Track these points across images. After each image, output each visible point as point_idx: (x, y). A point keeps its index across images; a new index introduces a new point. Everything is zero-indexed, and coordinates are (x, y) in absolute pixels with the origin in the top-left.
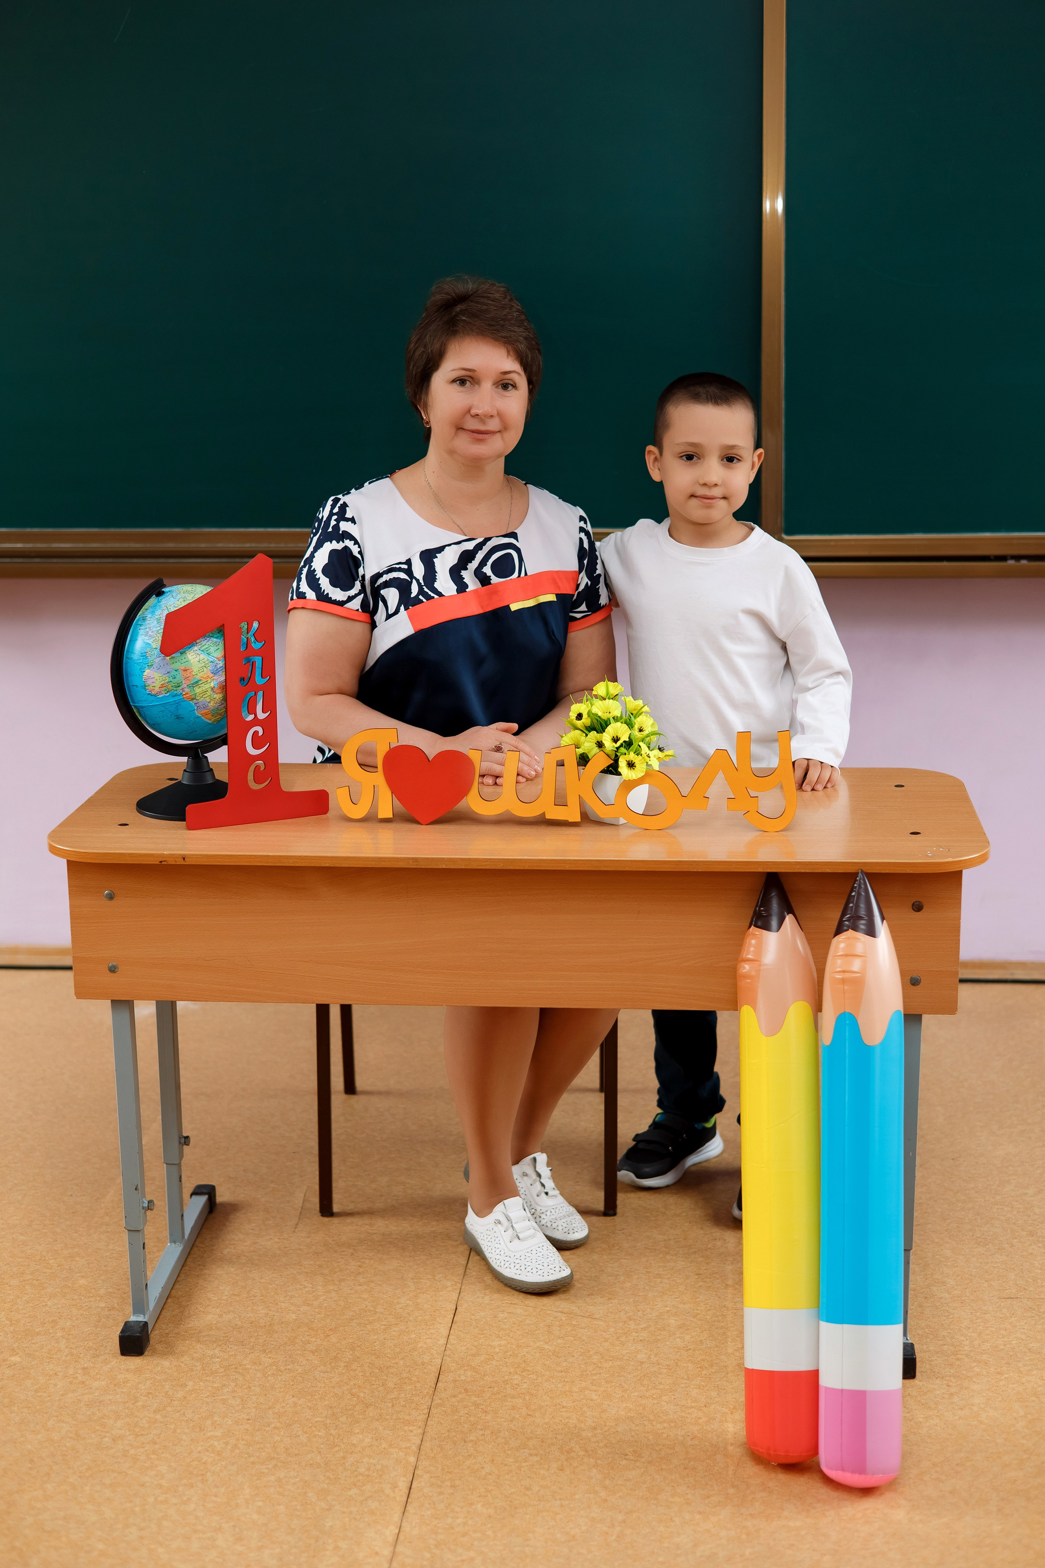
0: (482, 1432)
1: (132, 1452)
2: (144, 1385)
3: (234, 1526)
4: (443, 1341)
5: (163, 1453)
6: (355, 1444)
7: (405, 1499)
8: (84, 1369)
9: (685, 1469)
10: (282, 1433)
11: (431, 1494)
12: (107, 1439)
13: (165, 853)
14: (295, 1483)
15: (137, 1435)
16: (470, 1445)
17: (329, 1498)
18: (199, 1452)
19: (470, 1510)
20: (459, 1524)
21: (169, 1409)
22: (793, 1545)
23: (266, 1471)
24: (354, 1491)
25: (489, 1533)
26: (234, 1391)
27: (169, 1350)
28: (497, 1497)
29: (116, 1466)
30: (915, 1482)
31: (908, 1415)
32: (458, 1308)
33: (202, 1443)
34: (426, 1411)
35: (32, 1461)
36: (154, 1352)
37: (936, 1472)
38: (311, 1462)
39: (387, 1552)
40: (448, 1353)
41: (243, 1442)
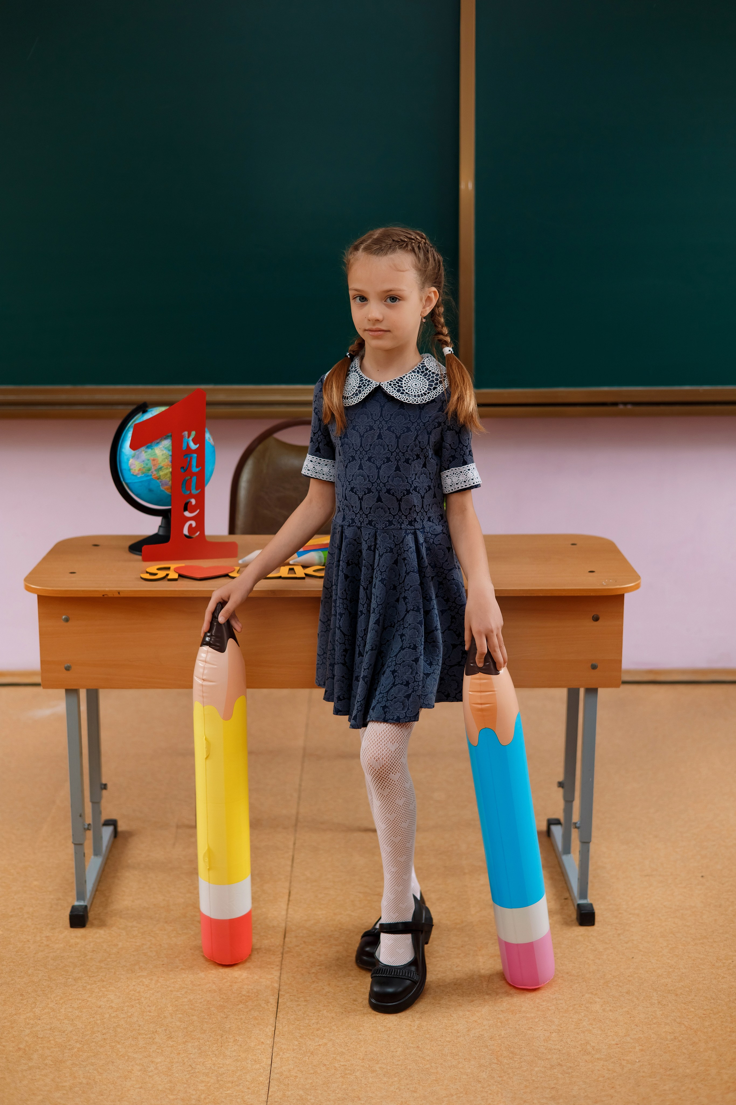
0: (319, 967)
1: (89, 987)
2: (90, 946)
3: (165, 1030)
4: (284, 913)
5: (109, 987)
6: (236, 978)
7: (276, 1009)
8: (47, 937)
9: (455, 985)
10: (187, 972)
11: (292, 1006)
12: (70, 980)
13: (107, 589)
14: (201, 1003)
15: (90, 977)
16: (313, 975)
17: (225, 1011)
18: (134, 986)
19: (320, 1014)
20: (314, 1023)
21: (109, 960)
22: (531, 1028)
23: (181, 995)
24: (241, 1006)
25: (334, 1028)
26: (150, 948)
27: (102, 924)
28: (336, 1006)
29: (80, 996)
30: (603, 988)
31: (593, 948)
32: (292, 892)
33: (135, 980)
34: (280, 956)
35: (22, 995)
36: (92, 925)
37: (616, 981)
38: (210, 989)
39: (269, 1041)
40: (289, 919)
41: (163, 979)
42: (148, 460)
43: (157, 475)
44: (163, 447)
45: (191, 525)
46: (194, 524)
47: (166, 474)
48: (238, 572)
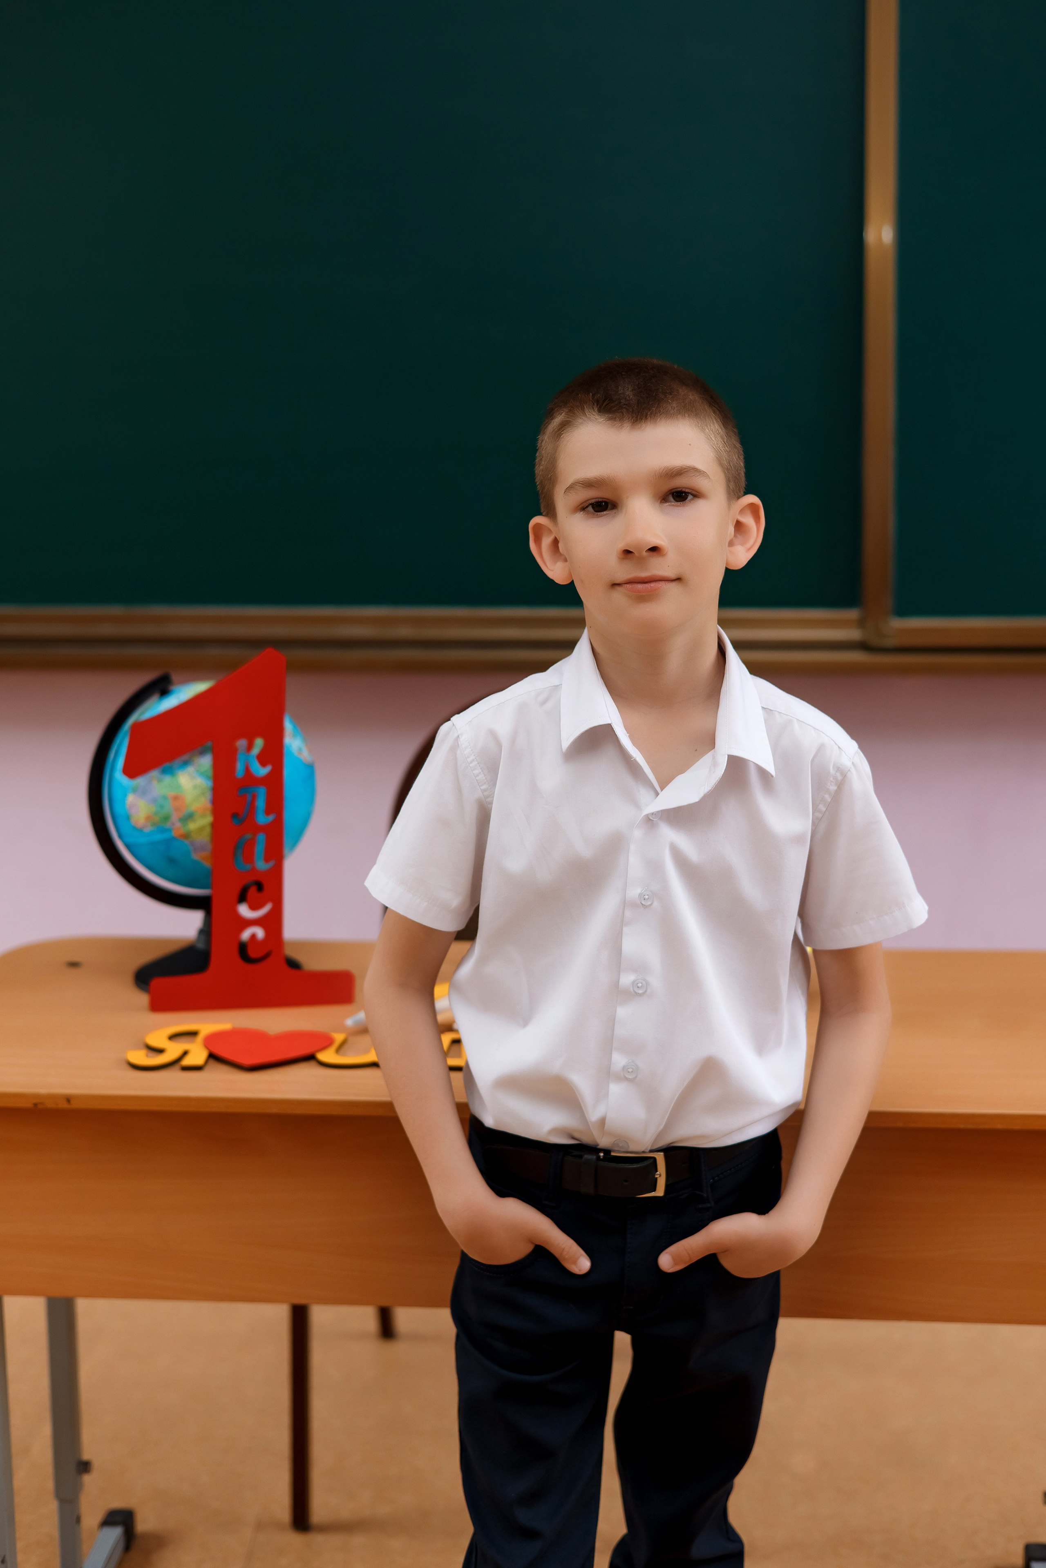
13: (43, 1091)
42: (165, 798)
43: (184, 830)
44: (198, 771)
45: (253, 936)
46: (260, 933)
47: (201, 829)
48: (338, 1050)
